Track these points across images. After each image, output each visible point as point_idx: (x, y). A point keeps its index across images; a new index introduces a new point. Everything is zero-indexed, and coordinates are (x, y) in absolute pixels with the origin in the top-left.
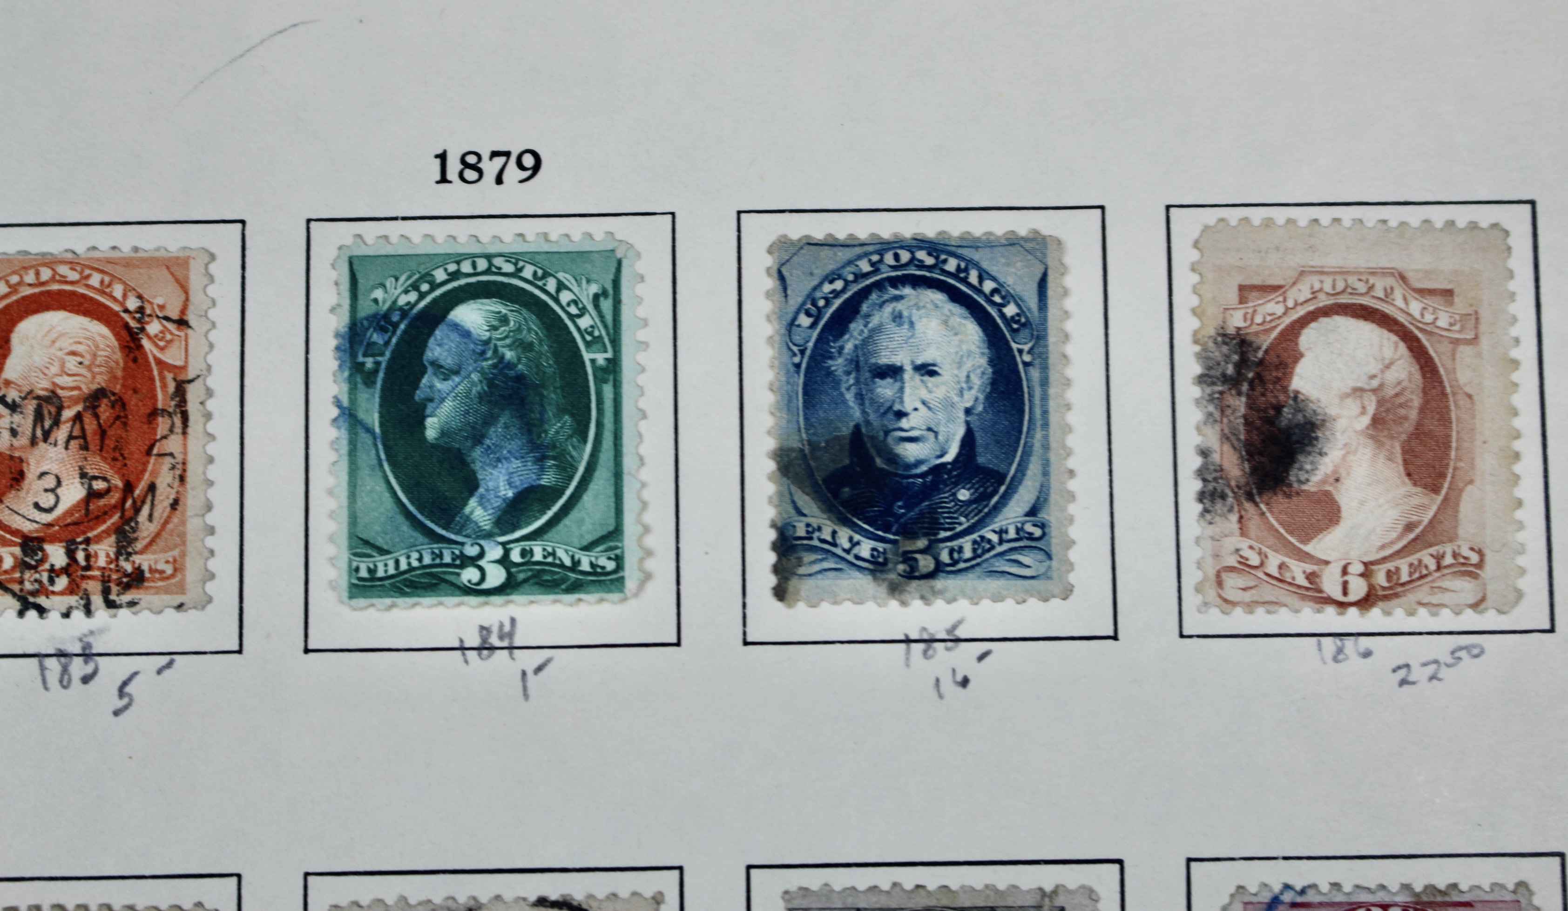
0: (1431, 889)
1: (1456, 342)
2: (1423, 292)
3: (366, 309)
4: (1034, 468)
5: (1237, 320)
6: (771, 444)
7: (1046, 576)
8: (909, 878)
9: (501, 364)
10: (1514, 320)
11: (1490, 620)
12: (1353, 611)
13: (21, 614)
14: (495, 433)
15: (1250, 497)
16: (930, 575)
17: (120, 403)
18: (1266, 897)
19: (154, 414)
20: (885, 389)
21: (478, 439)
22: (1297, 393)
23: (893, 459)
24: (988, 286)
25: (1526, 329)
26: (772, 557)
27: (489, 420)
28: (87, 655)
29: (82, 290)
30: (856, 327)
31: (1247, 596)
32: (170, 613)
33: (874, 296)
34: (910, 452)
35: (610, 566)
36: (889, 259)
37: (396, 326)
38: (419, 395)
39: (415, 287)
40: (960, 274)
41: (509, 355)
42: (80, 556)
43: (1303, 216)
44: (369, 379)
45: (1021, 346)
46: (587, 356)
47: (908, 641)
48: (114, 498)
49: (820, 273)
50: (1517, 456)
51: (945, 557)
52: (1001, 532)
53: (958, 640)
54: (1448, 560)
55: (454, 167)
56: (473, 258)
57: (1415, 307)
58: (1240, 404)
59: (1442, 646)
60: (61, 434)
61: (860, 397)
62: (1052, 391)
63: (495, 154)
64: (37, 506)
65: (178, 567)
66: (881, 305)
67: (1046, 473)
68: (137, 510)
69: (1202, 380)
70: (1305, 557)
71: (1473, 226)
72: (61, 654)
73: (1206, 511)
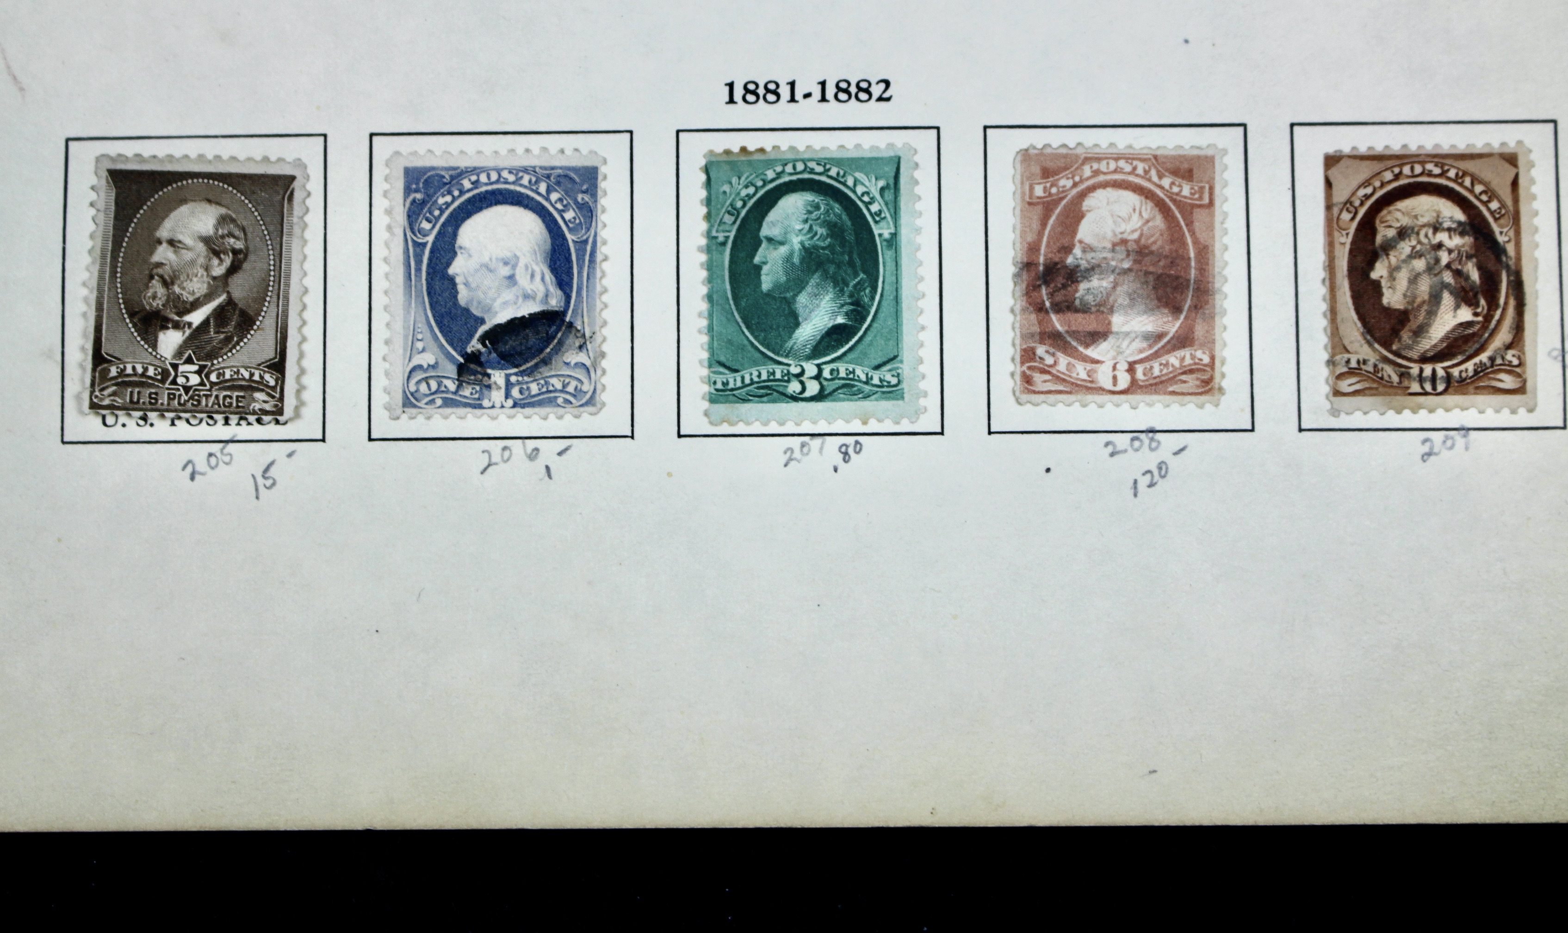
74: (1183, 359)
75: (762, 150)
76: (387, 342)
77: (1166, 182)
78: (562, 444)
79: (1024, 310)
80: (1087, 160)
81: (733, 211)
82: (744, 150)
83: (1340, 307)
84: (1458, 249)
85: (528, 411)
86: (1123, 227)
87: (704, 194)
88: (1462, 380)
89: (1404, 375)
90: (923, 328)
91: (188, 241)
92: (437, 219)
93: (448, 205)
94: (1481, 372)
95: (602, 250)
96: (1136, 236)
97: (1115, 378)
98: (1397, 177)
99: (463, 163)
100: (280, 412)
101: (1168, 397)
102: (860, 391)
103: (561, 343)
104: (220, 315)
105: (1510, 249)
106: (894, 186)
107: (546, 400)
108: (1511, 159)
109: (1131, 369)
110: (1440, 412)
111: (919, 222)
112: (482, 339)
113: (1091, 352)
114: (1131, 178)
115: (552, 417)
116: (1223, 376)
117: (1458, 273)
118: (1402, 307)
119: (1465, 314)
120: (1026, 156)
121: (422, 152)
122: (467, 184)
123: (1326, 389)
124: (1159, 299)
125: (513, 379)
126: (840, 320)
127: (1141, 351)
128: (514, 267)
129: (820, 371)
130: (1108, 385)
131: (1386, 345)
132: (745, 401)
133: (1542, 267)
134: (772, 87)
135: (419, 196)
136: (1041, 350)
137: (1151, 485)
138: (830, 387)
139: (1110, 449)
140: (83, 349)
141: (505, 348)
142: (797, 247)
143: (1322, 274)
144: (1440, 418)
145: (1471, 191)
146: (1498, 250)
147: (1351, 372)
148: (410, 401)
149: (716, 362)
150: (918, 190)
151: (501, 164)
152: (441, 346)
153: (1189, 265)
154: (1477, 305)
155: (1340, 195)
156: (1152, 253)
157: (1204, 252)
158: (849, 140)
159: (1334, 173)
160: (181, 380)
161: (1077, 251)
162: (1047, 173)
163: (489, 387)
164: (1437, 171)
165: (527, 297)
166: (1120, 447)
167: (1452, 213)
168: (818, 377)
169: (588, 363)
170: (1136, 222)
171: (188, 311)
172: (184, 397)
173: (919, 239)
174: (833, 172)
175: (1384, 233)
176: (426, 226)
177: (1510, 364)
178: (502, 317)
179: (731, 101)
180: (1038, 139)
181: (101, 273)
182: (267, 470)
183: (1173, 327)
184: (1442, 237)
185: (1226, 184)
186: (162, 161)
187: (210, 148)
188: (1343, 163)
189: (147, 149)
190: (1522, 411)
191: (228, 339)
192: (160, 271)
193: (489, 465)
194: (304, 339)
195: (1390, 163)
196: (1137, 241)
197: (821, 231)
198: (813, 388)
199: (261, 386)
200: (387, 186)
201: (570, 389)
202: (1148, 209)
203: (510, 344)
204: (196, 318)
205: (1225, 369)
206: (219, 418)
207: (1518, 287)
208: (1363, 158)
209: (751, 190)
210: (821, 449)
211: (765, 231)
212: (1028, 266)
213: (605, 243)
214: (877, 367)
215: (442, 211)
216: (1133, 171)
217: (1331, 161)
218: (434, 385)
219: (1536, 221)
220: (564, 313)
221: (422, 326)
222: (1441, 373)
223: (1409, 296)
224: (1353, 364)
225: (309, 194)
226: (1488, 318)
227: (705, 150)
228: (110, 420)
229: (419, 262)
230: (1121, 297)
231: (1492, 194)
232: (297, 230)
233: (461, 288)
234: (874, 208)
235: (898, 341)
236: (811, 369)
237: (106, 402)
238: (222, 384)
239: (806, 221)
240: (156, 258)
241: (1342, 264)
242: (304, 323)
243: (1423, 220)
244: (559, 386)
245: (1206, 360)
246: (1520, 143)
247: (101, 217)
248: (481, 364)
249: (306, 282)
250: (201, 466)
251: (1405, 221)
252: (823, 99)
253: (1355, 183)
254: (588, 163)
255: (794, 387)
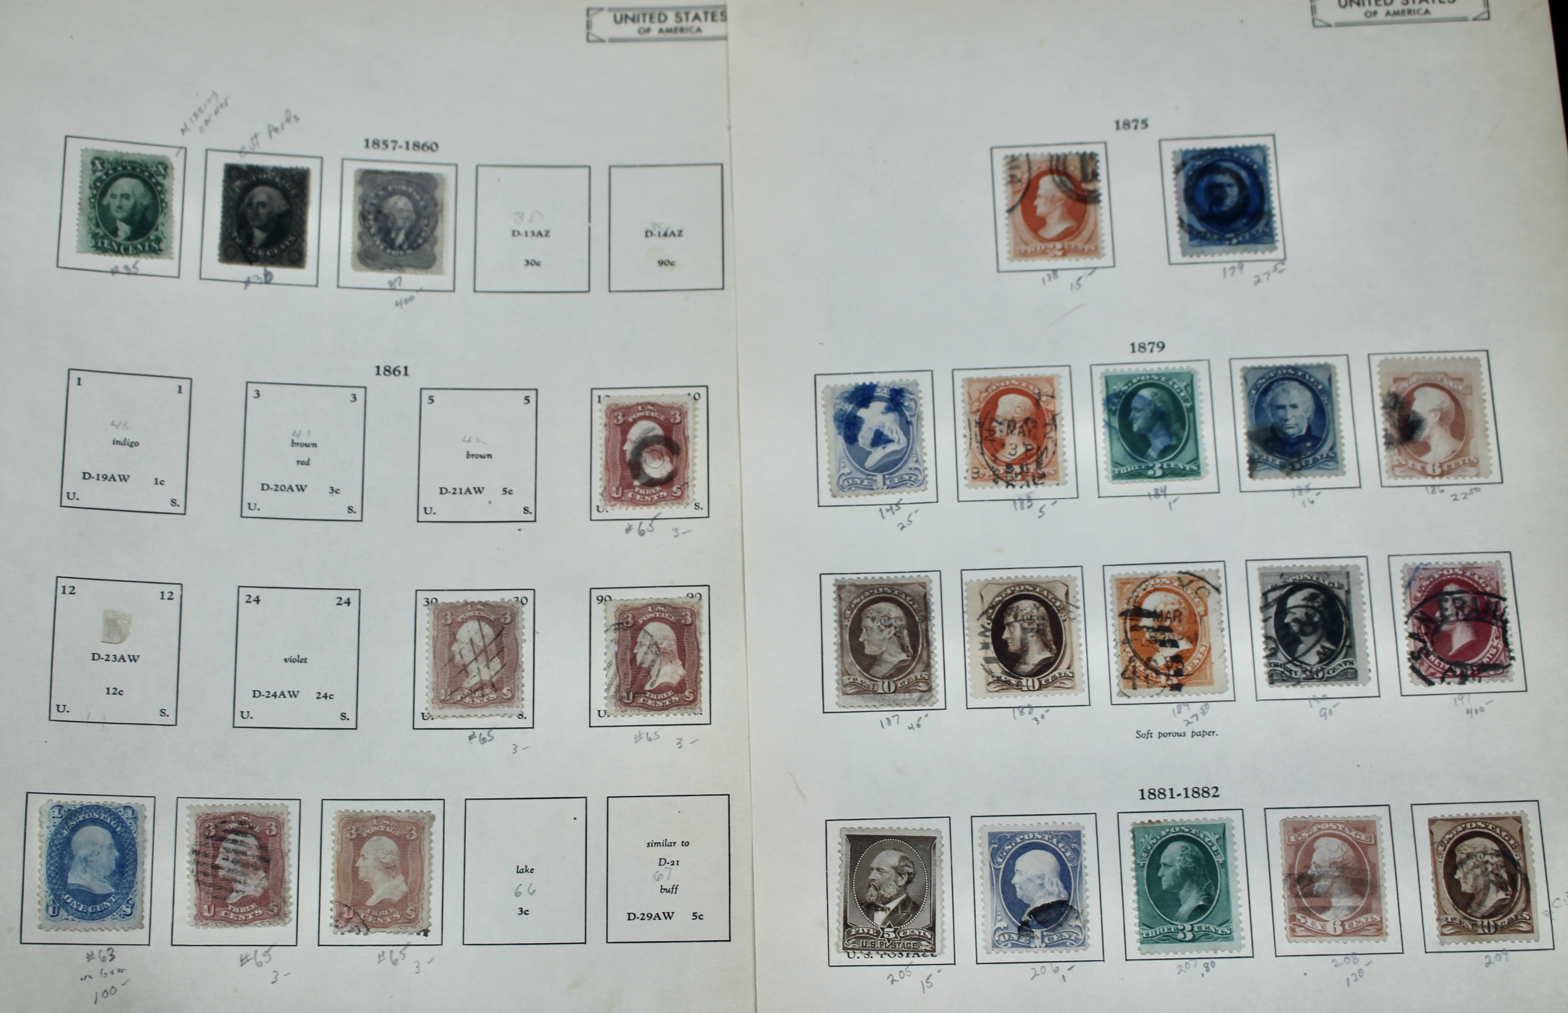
0: (1468, 563)
1: (1465, 394)
2: (1453, 379)
3: (1111, 392)
4: (1331, 436)
5: (1393, 389)
6: (1245, 430)
7: (1337, 469)
8: (1298, 563)
9: (1156, 408)
10: (1483, 387)
11: (1482, 480)
12: (1437, 479)
13: (1007, 487)
14: (1156, 429)
15: (1401, 443)
16: (1300, 469)
17: (1035, 422)
18: (1415, 567)
19: (1045, 425)
20: (1281, 413)
21: (1150, 429)
22: (1414, 412)
23: (1285, 434)
24: (1312, 380)
25: (1487, 389)
26: (1247, 465)
27: (1153, 425)
28: (1029, 500)
29: (1020, 387)
30: (1270, 395)
31: (1402, 474)
32: (1054, 487)
33: (1275, 384)
34: (1290, 432)
35: (1196, 468)
36: (1280, 372)
37: (1121, 397)
38: (1131, 417)
39: (1127, 384)
40: (1303, 376)
41: (1159, 405)
42: (1025, 469)
43: (1413, 356)
44: (1114, 413)
45: (1324, 399)
46: (1184, 405)
47: (1293, 490)
48: (1034, 451)
49: (1257, 377)
50: (1487, 429)
51: (1304, 464)
52: (1321, 456)
53: (1310, 489)
54: (1467, 461)
55: (1137, 347)
56: (1145, 375)
57: (1451, 384)
58: (1396, 415)
59: (1467, 489)
60: (1016, 431)
61: (1273, 415)
62: (1335, 412)
63: (1150, 343)
64: (1010, 454)
65: (1056, 472)
66: (1278, 386)
67: (1335, 437)
68: (1042, 454)
69: (1384, 408)
70: (1420, 462)
71: (1468, 359)
72: (1020, 500)
73: (1387, 448)
74: (1367, 919)
75: (1159, 822)
76: (983, 916)
77: (1353, 833)
78: (1070, 965)
79: (1289, 896)
80: (1315, 823)
81: (1147, 851)
82: (1150, 821)
83: (1441, 893)
84: (1496, 863)
85: (1052, 949)
86: (1334, 856)
87: (1132, 843)
88: (1502, 927)
89: (1474, 925)
90: (1241, 906)
91: (886, 869)
92: (1005, 856)
93: (1010, 850)
94: (1511, 922)
95: (1085, 871)
96: (1340, 860)
97: (1335, 929)
98: (1464, 829)
99: (1016, 830)
100: (934, 951)
101: (1361, 938)
102: (1213, 937)
103: (1067, 916)
104: (903, 904)
105: (1521, 863)
106: (1223, 838)
107: (1061, 943)
108: (1518, 819)
109: (1342, 924)
110: (1493, 942)
111: (1236, 855)
112: (1029, 915)
113: (1323, 916)
114: (1336, 832)
115: (1064, 952)
116: (1387, 927)
117: (1497, 875)
118: (1470, 892)
119: (1502, 895)
120: (1285, 822)
121: (996, 825)
122: (1018, 840)
123: (1437, 932)
124: (1354, 890)
125: (1045, 933)
126: (1201, 903)
127: (1347, 915)
128: (1043, 879)
129: (1193, 927)
130: (1332, 933)
131: (1465, 910)
132: (1157, 943)
133: (1537, 871)
134: (1162, 791)
135: (996, 846)
136: (1298, 916)
137: (1356, 980)
138: (1198, 935)
139: (1335, 963)
140: (838, 921)
141: (1040, 919)
142: (1178, 868)
143: (1431, 877)
144: (1493, 946)
145: (1500, 835)
146: (1515, 864)
147: (1449, 924)
148: (995, 945)
149: (1142, 924)
150: (1235, 839)
151: (1034, 830)
152: (1010, 918)
153: (1367, 874)
154: (1507, 890)
155: (1437, 838)
156: (1349, 868)
157: (1374, 867)
158: (1200, 816)
159: (1434, 828)
160: (886, 936)
161: (1313, 868)
162: (1296, 830)
163: (1033, 937)
164: (1483, 826)
165: (1050, 894)
166: (1340, 962)
167: (1492, 846)
168: (1192, 930)
169: (1081, 925)
170: (1340, 853)
171: (888, 902)
172: (888, 944)
173: (1236, 863)
174: (1193, 832)
175: (1460, 856)
176: (1000, 860)
177: (1525, 918)
178: (1038, 904)
179: (1143, 798)
180: (1291, 814)
181: (846, 885)
182: (928, 979)
183: (1361, 903)
184: (1488, 857)
185: (1382, 834)
186: (872, 830)
187: (894, 824)
188: (1438, 823)
189: (865, 824)
190: (1533, 941)
191: (908, 916)
192: (873, 883)
193: (1036, 975)
194: (943, 915)
195: (1460, 822)
196: (1341, 862)
197: (1189, 860)
198: (1190, 936)
199: (924, 938)
200: (980, 841)
201: (1073, 938)
202: (1346, 847)
203: (1043, 917)
204: (892, 905)
205: (1388, 923)
206: (905, 953)
207: (1526, 881)
208: (1447, 820)
209: (1155, 841)
210: (1195, 966)
211: (1163, 860)
212: (1289, 875)
213: (1086, 867)
214: (1220, 925)
215: (1007, 853)
216: (1337, 829)
217: (1432, 822)
218: (1007, 937)
219: (1533, 849)
220: (1068, 902)
221: (1000, 908)
222: (1492, 923)
223: (1475, 887)
224: (1449, 920)
225: (943, 846)
226: (1513, 896)
227: (1132, 822)
228: (852, 955)
229: (997, 878)
230: (1336, 890)
231: (1511, 837)
232: (938, 863)
233: (1018, 890)
234: (1214, 848)
235: (1229, 912)
236: (1188, 927)
237: (850, 947)
238: (905, 937)
239: (1182, 855)
240: (871, 877)
241: (1441, 872)
242: (943, 907)
243: (1478, 850)
244: (1067, 937)
245: (1378, 919)
246: (1522, 811)
247: (844, 858)
248: (1029, 926)
249: (943, 888)
250: (896, 977)
251: (1469, 850)
252: (1187, 797)
253: (1444, 833)
254: (1076, 829)
255: (1180, 936)
